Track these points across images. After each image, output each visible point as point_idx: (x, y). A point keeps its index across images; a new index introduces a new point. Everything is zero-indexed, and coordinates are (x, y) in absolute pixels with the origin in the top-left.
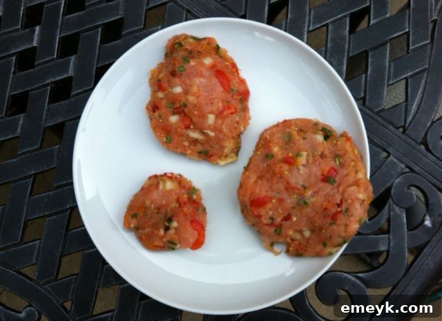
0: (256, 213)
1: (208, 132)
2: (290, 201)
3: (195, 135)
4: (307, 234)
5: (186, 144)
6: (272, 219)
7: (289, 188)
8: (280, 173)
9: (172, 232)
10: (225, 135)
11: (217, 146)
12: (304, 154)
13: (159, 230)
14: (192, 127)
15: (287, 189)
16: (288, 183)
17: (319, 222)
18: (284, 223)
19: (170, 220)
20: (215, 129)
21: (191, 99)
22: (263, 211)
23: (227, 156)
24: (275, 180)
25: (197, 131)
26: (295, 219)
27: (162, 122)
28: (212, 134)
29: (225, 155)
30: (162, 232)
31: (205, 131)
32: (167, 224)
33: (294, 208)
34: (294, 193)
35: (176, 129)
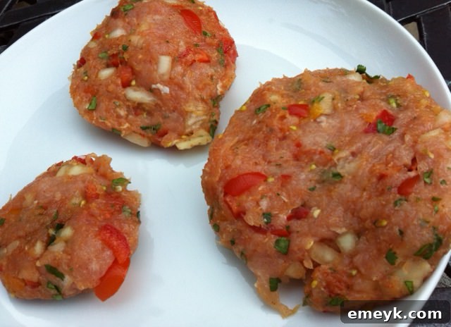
0: (235, 208)
1: (159, 86)
2: (304, 177)
3: (137, 95)
4: (347, 242)
5: (122, 112)
6: (267, 215)
7: (301, 154)
8: (281, 130)
9: (58, 247)
10: (188, 94)
11: (175, 115)
12: (327, 97)
13: (34, 245)
14: (134, 83)
15: (296, 157)
16: (299, 145)
17: (370, 206)
18: (295, 225)
19: (60, 227)
20: (170, 82)
21: (136, 39)
22: (247, 201)
23: (192, 133)
24: (273, 143)
25: (142, 89)
26: (316, 213)
27: (86, 81)
28: (166, 90)
29: (188, 130)
30: (39, 248)
31: (154, 86)
32: (52, 232)
33: (313, 189)
34: (311, 160)
35: (107, 86)
